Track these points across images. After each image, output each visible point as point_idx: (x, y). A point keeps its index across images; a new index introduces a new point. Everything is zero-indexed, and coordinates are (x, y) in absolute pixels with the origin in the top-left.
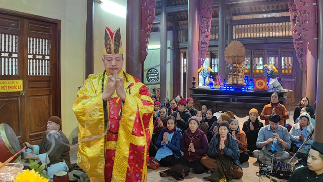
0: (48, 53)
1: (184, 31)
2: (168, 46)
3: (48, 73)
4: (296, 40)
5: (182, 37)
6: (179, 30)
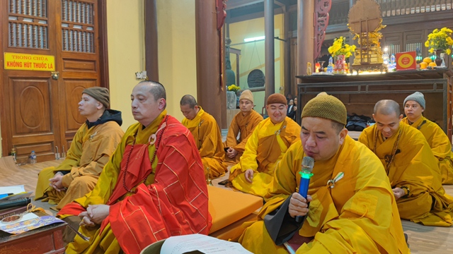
0: (90, 23)
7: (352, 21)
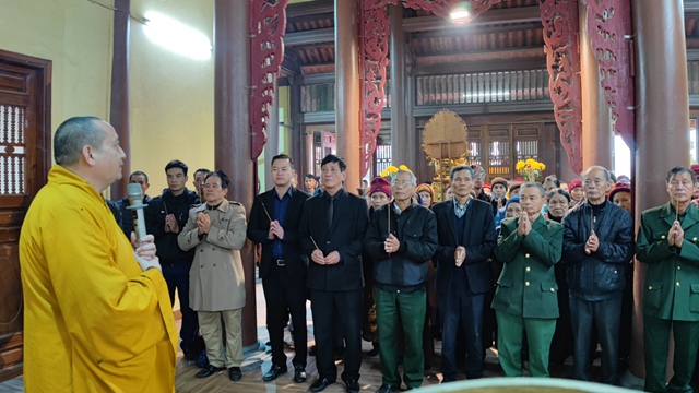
0: (20, 140)
1: (314, 86)
2: (281, 120)
3: (21, 189)
4: (559, 109)
5: (308, 101)
6: (304, 85)
7: (430, 142)
